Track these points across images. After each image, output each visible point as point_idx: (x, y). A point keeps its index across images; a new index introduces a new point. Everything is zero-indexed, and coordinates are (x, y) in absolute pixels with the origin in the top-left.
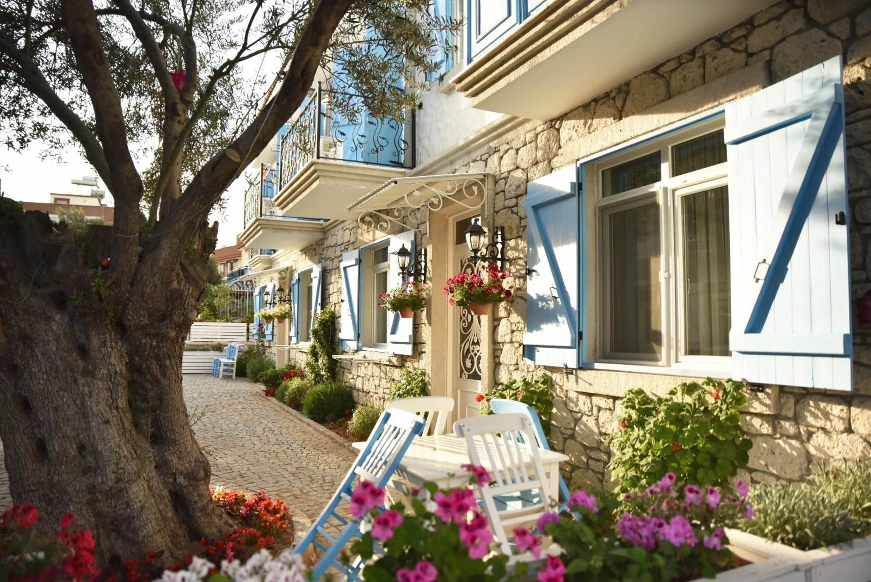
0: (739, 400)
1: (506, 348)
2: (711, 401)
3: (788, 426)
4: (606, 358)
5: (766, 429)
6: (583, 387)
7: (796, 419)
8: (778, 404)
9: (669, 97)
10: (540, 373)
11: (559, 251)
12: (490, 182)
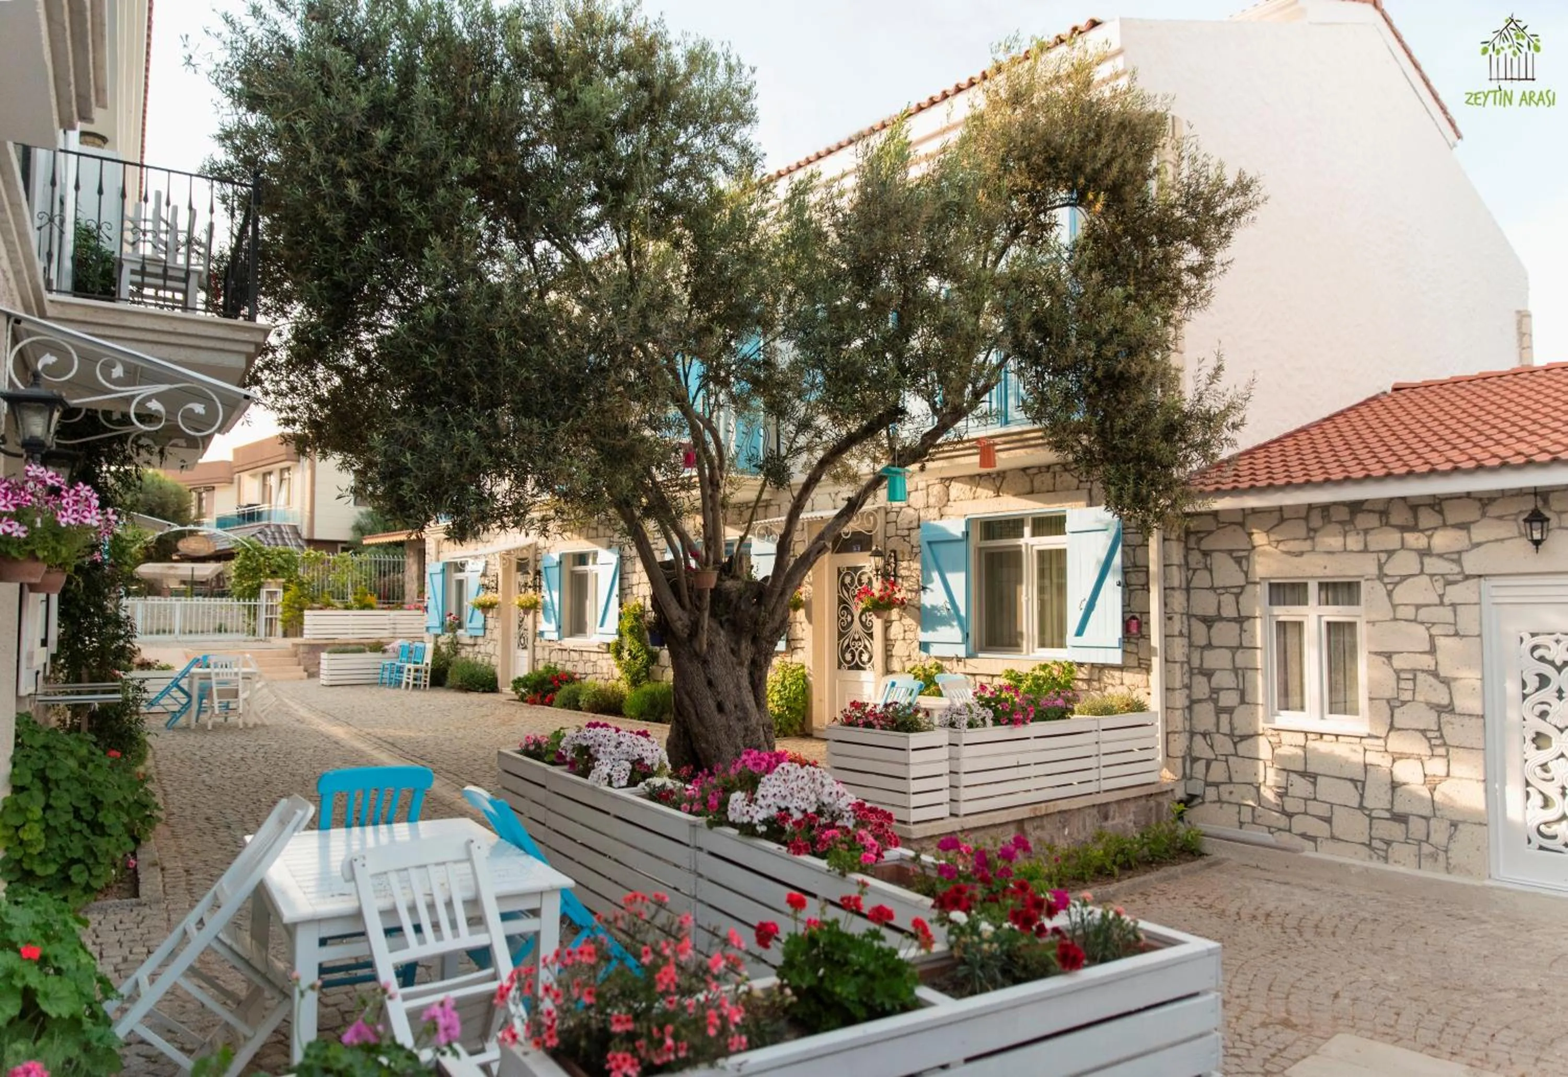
0: (1071, 672)
1: (898, 644)
2: (1055, 673)
3: (1095, 684)
4: (983, 650)
5: (1085, 687)
6: (970, 670)
7: (1099, 680)
8: (1091, 673)
9: (1032, 492)
10: (932, 662)
11: (950, 577)
12: (882, 513)
